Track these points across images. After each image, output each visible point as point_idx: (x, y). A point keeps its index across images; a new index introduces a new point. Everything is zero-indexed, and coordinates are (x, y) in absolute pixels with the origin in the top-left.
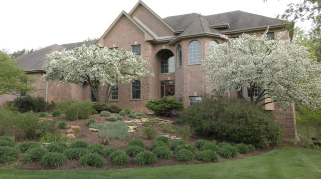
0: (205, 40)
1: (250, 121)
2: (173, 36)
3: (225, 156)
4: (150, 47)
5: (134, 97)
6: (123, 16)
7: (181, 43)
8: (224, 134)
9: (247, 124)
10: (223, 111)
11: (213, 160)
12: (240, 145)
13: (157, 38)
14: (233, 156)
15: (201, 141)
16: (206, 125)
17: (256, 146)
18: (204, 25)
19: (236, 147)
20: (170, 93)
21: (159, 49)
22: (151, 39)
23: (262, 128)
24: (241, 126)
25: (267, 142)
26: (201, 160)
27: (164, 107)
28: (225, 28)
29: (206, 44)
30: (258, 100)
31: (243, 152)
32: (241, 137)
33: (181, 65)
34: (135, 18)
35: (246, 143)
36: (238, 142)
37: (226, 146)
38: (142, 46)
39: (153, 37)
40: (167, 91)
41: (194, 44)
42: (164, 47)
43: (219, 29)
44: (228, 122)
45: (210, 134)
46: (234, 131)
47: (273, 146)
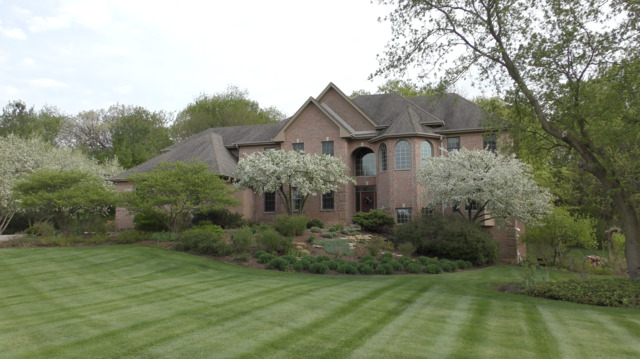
0: (416, 140)
1: (469, 239)
2: (374, 132)
3: (446, 270)
4: (346, 144)
5: (325, 207)
6: (310, 104)
7: (386, 143)
8: (444, 252)
9: (467, 242)
10: (442, 228)
11: (437, 272)
12: (459, 261)
13: (355, 133)
14: (453, 270)
15: (422, 257)
16: (426, 242)
17: (474, 264)
18: (414, 122)
19: (455, 263)
20: (368, 202)
21: (356, 146)
22: (348, 135)
23: (480, 245)
24: (461, 244)
25: (484, 260)
26: (427, 272)
27: (375, 223)
28: (439, 126)
29: (417, 146)
30: (476, 217)
31: (462, 268)
32: (461, 254)
33: (385, 169)
34: (324, 105)
35: (465, 260)
36: (457, 259)
37: (446, 262)
38: (335, 144)
39: (350, 132)
40: (364, 199)
41: (403, 144)
42: (362, 145)
43: (433, 126)
44: (447, 240)
45: (430, 252)
46: (454, 249)
47: (489, 263)
